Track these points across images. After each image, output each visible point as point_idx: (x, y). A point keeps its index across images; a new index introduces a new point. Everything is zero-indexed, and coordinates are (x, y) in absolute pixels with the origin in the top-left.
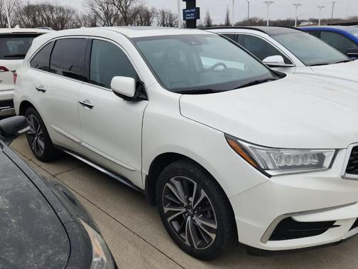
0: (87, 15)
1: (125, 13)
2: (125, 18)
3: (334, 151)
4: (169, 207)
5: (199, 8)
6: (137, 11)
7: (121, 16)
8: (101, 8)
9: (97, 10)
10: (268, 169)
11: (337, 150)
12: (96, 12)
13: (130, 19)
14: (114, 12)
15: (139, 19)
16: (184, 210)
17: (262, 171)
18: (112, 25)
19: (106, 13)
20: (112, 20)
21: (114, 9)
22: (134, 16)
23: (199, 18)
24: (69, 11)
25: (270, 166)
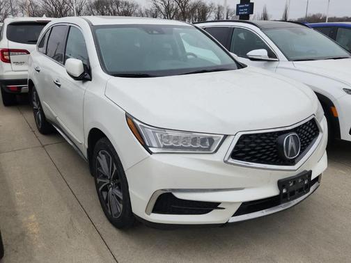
0: (149, 9)
1: (184, 8)
2: (183, 13)
3: (222, 136)
4: (100, 178)
5: (253, 4)
6: (195, 6)
7: (180, 10)
8: (162, 2)
9: (159, 5)
10: (152, 147)
11: (226, 136)
12: (158, 7)
13: (188, 14)
14: (174, 7)
15: (197, 14)
16: (108, 182)
17: (147, 148)
18: (171, 19)
19: (167, 8)
20: (172, 14)
21: (174, 5)
22: (193, 11)
23: (252, 13)
24: (133, 5)
25: (154, 144)
